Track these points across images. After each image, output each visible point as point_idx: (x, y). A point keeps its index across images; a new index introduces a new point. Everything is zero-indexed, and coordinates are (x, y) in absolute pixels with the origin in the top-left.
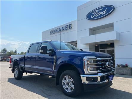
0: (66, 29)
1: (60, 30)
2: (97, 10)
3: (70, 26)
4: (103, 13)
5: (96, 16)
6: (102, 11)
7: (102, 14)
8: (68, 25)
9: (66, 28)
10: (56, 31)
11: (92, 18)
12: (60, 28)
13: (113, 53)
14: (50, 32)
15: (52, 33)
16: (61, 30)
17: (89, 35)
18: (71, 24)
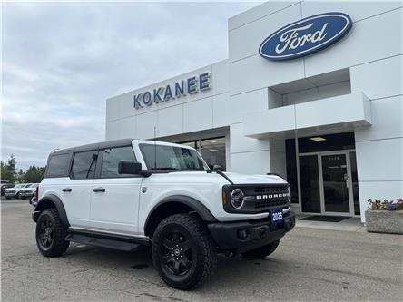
0: (189, 91)
1: (168, 95)
2: (295, 30)
3: (201, 82)
4: (316, 38)
5: (292, 47)
6: (311, 31)
7: (313, 41)
8: (198, 77)
9: (189, 85)
10: (156, 95)
11: (278, 55)
14: (136, 101)
15: (142, 103)
16: (174, 94)
17: (270, 108)
18: (207, 74)
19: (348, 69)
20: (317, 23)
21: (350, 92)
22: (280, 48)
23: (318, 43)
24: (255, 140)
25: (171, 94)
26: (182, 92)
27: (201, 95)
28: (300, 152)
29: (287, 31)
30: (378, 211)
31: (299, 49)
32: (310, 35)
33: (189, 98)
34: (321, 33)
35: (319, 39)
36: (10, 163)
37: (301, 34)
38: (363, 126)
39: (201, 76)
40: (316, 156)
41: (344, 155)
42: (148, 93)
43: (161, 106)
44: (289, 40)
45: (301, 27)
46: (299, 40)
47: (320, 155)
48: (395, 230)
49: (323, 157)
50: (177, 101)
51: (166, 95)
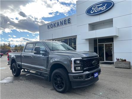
0: (64, 24)
1: (58, 25)
2: (97, 6)
4: (103, 9)
5: (96, 11)
6: (102, 6)
7: (102, 10)
8: (67, 19)
9: (64, 22)
10: (54, 25)
12: (58, 22)
13: (111, 47)
15: (50, 27)
18: (70, 18)
20: (103, 4)
22: (92, 12)
23: (104, 10)
25: (59, 25)
27: (68, 25)
28: (98, 43)
29: (94, 6)
30: (118, 62)
31: (98, 12)
32: (101, 8)
33: (64, 26)
34: (104, 7)
35: (104, 9)
36: (9, 44)
37: (99, 7)
39: (68, 19)
42: (52, 24)
43: (56, 28)
44: (95, 9)
46: (98, 9)
47: (104, 44)
48: (122, 67)
49: (105, 44)
50: (61, 27)
51: (57, 25)
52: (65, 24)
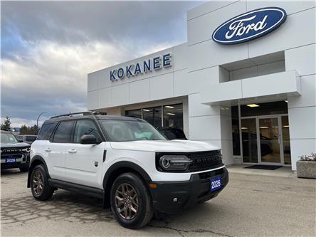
2: (242, 20)
4: (258, 27)
5: (239, 34)
6: (254, 21)
9: (155, 63)
10: (128, 71)
11: (228, 40)
12: (138, 65)
14: (112, 75)
15: (117, 77)
17: (220, 82)
18: (169, 55)
19: (283, 52)
20: (259, 15)
21: (284, 70)
22: (229, 35)
23: (259, 31)
24: (209, 107)
25: (139, 70)
26: (149, 69)
27: (164, 71)
28: (242, 116)
29: (235, 21)
31: (245, 35)
32: (253, 25)
33: (154, 73)
34: (262, 23)
35: (260, 28)
37: (246, 24)
38: (295, 96)
40: (255, 119)
41: (277, 118)
42: (121, 69)
43: (132, 79)
44: (236, 28)
45: (246, 19)
47: (258, 118)
49: (260, 120)
50: (145, 76)
51: (136, 70)
52: (157, 68)
